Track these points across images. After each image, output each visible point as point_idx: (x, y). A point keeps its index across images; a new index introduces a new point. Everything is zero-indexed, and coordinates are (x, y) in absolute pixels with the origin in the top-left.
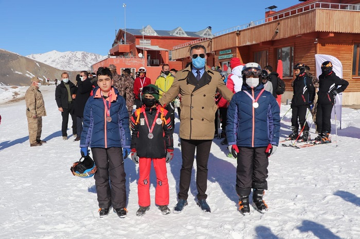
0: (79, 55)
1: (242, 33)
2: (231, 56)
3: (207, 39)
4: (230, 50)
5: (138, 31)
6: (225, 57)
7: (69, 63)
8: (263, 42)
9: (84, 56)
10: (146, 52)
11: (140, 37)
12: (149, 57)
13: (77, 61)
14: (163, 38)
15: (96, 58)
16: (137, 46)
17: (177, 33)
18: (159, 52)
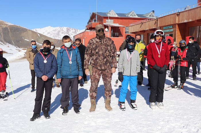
0: (65, 29)
1: (181, 14)
2: (172, 30)
4: (172, 26)
5: (105, 13)
6: (168, 31)
7: (58, 34)
9: (68, 30)
10: (110, 28)
11: (107, 18)
12: (112, 31)
13: (63, 33)
14: (122, 18)
15: (75, 31)
16: (104, 24)
17: (131, 15)
18: (118, 27)
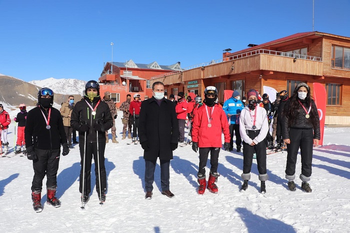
0: (72, 81)
1: (206, 69)
2: (197, 85)
3: (178, 72)
4: (197, 82)
5: (122, 64)
6: (193, 86)
7: (63, 88)
8: (222, 76)
9: (76, 83)
10: (128, 81)
11: (124, 69)
12: (131, 85)
13: (70, 86)
14: (142, 70)
16: (121, 76)
17: (153, 66)
18: (138, 80)
